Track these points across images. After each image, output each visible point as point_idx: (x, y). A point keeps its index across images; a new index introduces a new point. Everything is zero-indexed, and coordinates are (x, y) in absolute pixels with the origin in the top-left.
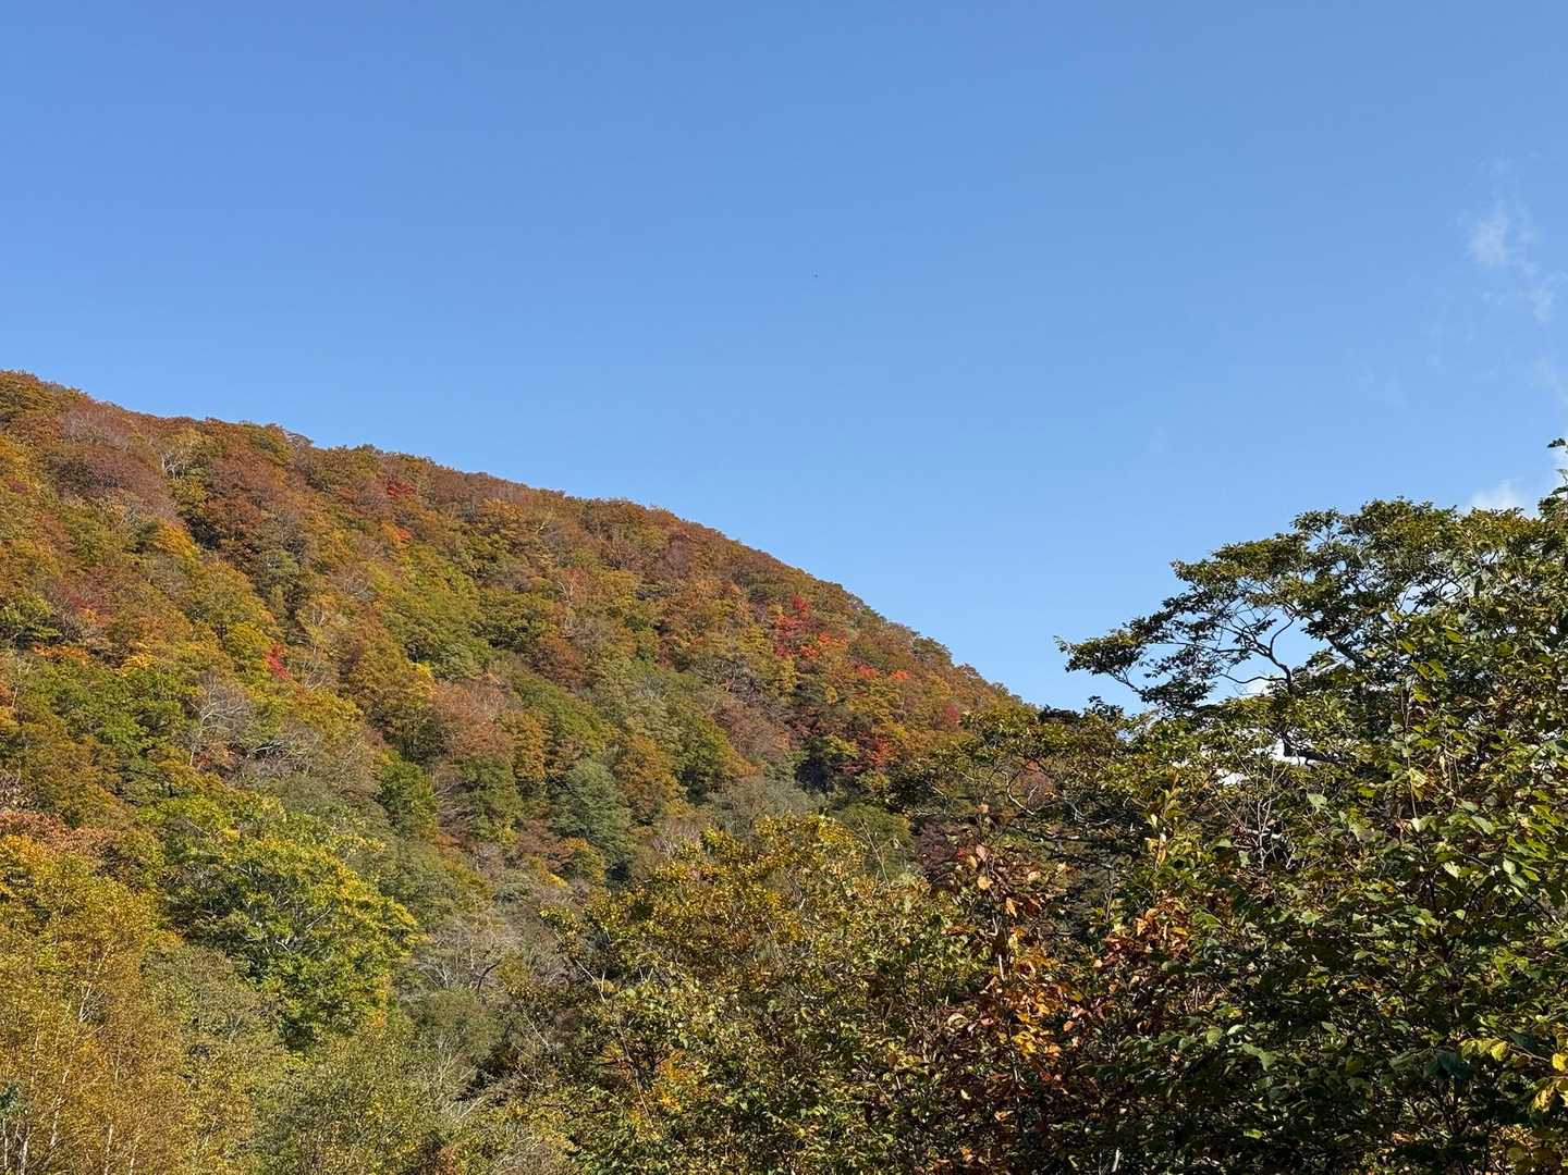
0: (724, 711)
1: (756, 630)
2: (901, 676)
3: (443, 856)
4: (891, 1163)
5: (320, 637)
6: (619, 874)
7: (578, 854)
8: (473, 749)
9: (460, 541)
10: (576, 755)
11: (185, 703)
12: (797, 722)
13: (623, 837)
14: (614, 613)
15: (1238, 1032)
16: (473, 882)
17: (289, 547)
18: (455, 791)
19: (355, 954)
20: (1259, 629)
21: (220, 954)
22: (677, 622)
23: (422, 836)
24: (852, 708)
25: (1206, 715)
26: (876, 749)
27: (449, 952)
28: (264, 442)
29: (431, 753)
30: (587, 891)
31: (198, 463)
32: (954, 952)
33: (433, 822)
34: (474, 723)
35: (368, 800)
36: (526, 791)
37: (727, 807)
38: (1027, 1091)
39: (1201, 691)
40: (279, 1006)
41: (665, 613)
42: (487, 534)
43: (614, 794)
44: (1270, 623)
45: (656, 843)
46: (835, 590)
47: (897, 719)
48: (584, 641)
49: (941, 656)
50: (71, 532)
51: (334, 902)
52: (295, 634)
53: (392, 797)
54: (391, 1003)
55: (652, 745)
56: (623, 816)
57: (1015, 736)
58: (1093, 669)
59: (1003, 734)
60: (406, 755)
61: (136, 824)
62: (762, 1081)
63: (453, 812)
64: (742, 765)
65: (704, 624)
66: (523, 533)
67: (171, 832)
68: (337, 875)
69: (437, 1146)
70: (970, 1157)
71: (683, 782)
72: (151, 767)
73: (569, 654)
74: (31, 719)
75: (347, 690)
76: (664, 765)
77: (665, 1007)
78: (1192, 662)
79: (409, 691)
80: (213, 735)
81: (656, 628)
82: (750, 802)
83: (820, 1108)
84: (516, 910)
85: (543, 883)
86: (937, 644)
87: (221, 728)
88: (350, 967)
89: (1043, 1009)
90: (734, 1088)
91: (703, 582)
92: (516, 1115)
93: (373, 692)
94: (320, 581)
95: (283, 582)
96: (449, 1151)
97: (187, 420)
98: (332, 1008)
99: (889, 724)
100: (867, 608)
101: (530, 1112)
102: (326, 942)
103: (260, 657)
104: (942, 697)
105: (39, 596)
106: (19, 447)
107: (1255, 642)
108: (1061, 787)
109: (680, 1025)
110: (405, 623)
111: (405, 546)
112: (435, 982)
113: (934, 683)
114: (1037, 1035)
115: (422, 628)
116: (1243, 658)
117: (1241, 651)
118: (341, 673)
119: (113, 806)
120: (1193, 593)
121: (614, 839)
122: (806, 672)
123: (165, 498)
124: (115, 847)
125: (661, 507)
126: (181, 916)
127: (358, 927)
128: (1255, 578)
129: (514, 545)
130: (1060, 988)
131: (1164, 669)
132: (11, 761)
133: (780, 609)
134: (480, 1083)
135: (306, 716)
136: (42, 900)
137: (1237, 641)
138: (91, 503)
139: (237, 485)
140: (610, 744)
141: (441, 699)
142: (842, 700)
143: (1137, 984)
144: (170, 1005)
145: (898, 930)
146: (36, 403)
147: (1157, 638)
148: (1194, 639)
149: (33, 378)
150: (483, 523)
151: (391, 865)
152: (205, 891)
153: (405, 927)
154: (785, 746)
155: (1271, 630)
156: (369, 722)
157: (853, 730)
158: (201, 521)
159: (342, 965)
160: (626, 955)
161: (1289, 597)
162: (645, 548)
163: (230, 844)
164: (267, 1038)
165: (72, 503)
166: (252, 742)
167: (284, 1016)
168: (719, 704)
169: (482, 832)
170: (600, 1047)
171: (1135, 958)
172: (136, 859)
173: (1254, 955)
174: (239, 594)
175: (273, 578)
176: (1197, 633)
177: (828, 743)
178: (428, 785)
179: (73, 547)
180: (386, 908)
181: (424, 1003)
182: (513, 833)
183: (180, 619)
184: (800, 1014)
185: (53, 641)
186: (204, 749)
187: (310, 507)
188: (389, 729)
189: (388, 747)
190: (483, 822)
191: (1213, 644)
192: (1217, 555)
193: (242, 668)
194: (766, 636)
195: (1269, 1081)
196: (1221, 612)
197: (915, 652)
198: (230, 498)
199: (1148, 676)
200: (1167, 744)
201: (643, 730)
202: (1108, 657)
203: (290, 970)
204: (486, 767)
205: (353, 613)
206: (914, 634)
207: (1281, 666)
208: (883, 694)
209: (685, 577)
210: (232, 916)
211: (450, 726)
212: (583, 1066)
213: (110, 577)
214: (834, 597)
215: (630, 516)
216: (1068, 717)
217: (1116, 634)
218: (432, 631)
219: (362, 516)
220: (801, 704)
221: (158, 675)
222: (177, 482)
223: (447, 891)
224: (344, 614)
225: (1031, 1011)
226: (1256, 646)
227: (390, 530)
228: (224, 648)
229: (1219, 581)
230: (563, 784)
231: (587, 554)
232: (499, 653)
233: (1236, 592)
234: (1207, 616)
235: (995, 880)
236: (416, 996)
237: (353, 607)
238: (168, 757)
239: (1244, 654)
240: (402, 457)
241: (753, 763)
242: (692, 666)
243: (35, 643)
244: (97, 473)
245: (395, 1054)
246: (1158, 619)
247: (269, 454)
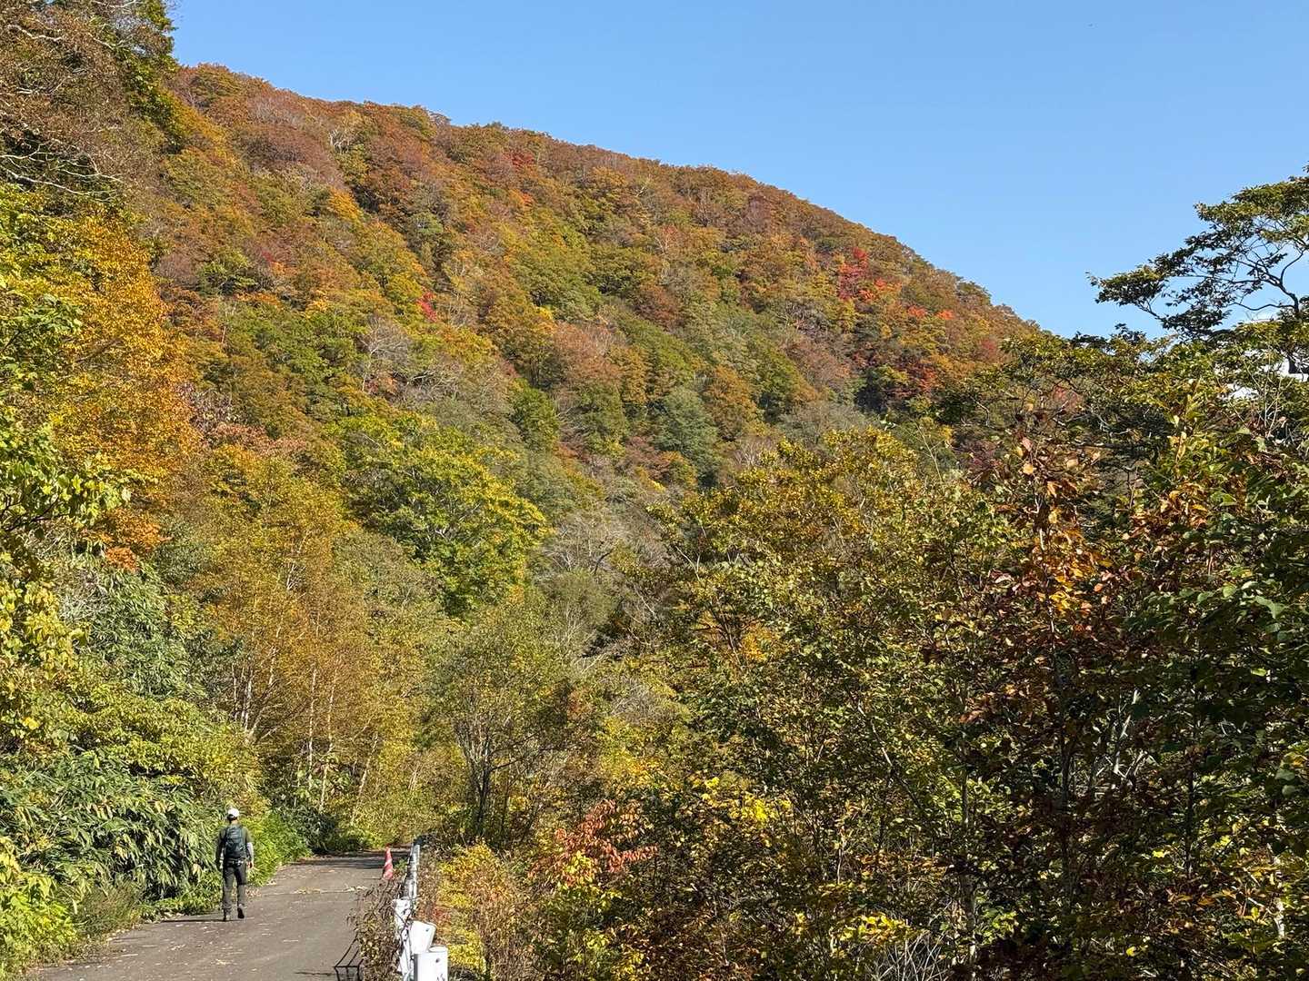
0: (795, 346)
1: (822, 276)
2: (946, 315)
3: (564, 465)
4: (941, 702)
5: (461, 286)
6: (708, 480)
7: (673, 465)
8: (588, 378)
9: (574, 204)
10: (672, 383)
11: (357, 340)
12: (857, 355)
13: (711, 451)
14: (702, 264)
15: (1251, 587)
16: (589, 487)
17: (434, 211)
18: (573, 413)
19: (498, 541)
20: (1271, 262)
21: (392, 540)
22: (755, 270)
23: (548, 449)
24: (904, 343)
25: (1221, 339)
26: (924, 377)
27: (572, 542)
28: (411, 121)
29: (553, 381)
30: (682, 494)
31: (359, 140)
32: (996, 532)
33: (556, 438)
34: (588, 356)
35: (504, 420)
36: (631, 412)
37: (797, 426)
38: (1062, 640)
39: (1216, 318)
40: (440, 582)
41: (745, 263)
42: (595, 197)
43: (704, 416)
44: (1281, 257)
45: (738, 456)
46: (890, 242)
47: (942, 351)
48: (677, 288)
49: (982, 297)
50: (260, 199)
51: (481, 501)
52: (443, 283)
53: (523, 418)
54: (527, 581)
55: (734, 375)
56: (711, 434)
57: (1050, 358)
58: (1120, 300)
59: (1039, 358)
60: (533, 384)
61: (323, 437)
62: (834, 637)
63: (572, 430)
64: (810, 392)
65: (778, 273)
66: (626, 197)
67: (350, 445)
68: (481, 479)
69: (568, 690)
70: (1013, 691)
71: (761, 405)
72: (332, 392)
73: (666, 299)
74: (238, 353)
75: (485, 330)
76: (744, 391)
77: (753, 576)
78: (1210, 292)
79: (535, 330)
80: (378, 366)
81: (737, 276)
82: (816, 422)
83: (883, 659)
84: (624, 509)
85: (646, 487)
86: (978, 287)
87: (386, 361)
88: (494, 552)
89: (1077, 573)
90: (810, 642)
91: (777, 236)
92: (629, 668)
93: (506, 331)
94: (460, 239)
95: (430, 240)
96: (578, 695)
97: (349, 103)
98: (481, 583)
99: (935, 356)
100: (918, 257)
101: (641, 666)
102: (475, 531)
103: (414, 303)
104: (982, 333)
105: (238, 252)
106: (216, 128)
107: (1267, 273)
108: (1089, 402)
109: (766, 591)
110: (530, 274)
111: (528, 208)
112: (560, 565)
113: (975, 320)
114: (1071, 594)
115: (545, 278)
116: (1255, 288)
117: (1255, 282)
118: (480, 316)
119: (304, 422)
120: (1213, 231)
121: (703, 452)
122: (864, 312)
123: (334, 170)
124: (308, 455)
125: (741, 172)
126: (361, 510)
127: (501, 521)
128: (1270, 217)
129: (618, 207)
130: (1091, 557)
131: (1184, 299)
132: (224, 386)
133: (842, 258)
134: (600, 643)
135: (453, 351)
136: (254, 494)
137: (1251, 273)
138: (276, 174)
139: (391, 158)
140: (701, 374)
141: (560, 337)
142: (895, 337)
143: (1159, 553)
144: (356, 578)
145: (948, 515)
146: (228, 90)
147: (1179, 273)
148: (1212, 273)
149: (225, 70)
150: (593, 188)
151: (523, 473)
152: (379, 490)
153: (535, 523)
154: (846, 376)
155: (1282, 263)
156: (504, 356)
157: (904, 361)
158: (364, 189)
159: (488, 551)
160: (716, 543)
161: (1300, 233)
162: (728, 208)
163: (396, 453)
164: (431, 607)
165: (261, 175)
166: (411, 372)
167: (444, 590)
168: (789, 341)
169: (597, 446)
170: (697, 616)
171: (1158, 531)
172: (324, 465)
173: (1264, 527)
174: (396, 250)
175: (423, 237)
176: (1215, 267)
177: (883, 372)
178: (552, 406)
179: (263, 211)
180: (521, 507)
181: (552, 582)
182: (621, 447)
183: (350, 271)
184: (866, 584)
185: (251, 289)
186: (373, 377)
187: (450, 176)
188: (520, 362)
189: (518, 377)
190: (597, 439)
191: (1229, 277)
192: (1236, 197)
193: (400, 311)
194: (830, 282)
195: (1277, 626)
196: (1237, 249)
197: (959, 294)
198: (386, 170)
199: (1169, 305)
200: (1185, 364)
201: (727, 362)
202: (1134, 290)
203: (448, 554)
204: (598, 392)
205: (487, 265)
206: (959, 279)
207: (1290, 294)
208: (930, 331)
209: (762, 232)
210: (401, 510)
211: (568, 359)
212: (684, 631)
213: (294, 236)
214: (889, 248)
215: (716, 180)
216: (1097, 343)
217: (1142, 269)
218: (552, 280)
219: (493, 184)
220: (860, 340)
221: (334, 316)
222: (343, 156)
223: (568, 493)
224: (480, 266)
225: (1067, 574)
226: (1268, 277)
227: (517, 195)
228: (385, 295)
229: (1236, 219)
230: (661, 408)
231: (680, 213)
232: (607, 298)
233: (1253, 230)
234: (1225, 252)
235: (1038, 468)
236: (546, 577)
237: (487, 260)
238: (345, 384)
239: (1256, 285)
240: (525, 132)
241: (819, 390)
242: (768, 309)
243: (238, 291)
244: (280, 149)
245: (533, 621)
246: (1181, 255)
247: (416, 131)
